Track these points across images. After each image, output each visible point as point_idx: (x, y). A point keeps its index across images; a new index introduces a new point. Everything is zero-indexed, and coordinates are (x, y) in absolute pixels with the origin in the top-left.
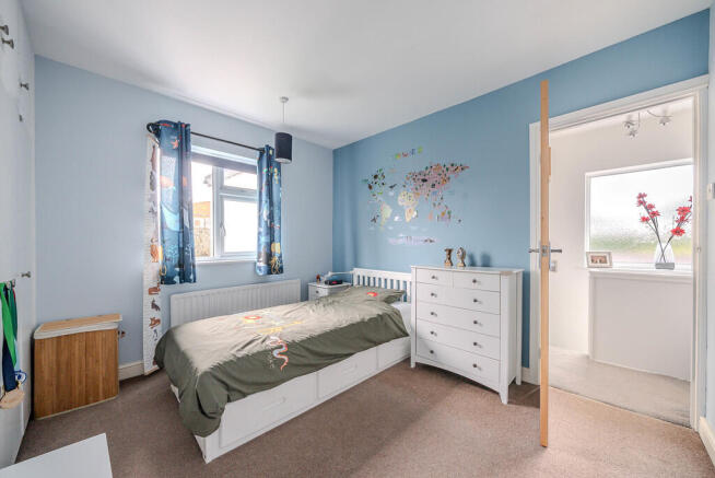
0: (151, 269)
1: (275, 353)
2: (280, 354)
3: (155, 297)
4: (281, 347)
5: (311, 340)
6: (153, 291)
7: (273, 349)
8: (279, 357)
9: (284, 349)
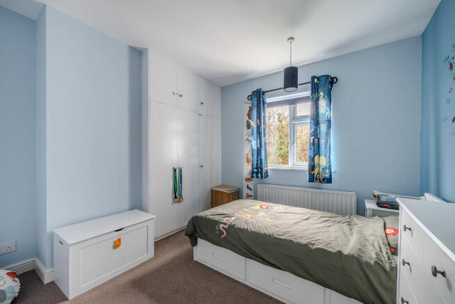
0: (247, 169)
1: (221, 226)
2: (223, 228)
3: (249, 183)
4: (225, 224)
5: (244, 231)
6: (247, 180)
7: (222, 223)
8: (222, 229)
9: (226, 227)
